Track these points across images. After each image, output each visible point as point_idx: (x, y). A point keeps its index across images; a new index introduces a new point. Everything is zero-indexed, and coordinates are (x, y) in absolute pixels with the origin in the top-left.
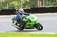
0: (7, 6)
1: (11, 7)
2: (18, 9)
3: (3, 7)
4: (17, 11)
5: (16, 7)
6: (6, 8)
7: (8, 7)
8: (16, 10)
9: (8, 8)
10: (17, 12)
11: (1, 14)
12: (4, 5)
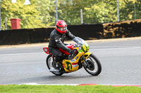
0: (80, 16)
2: (107, 24)
4: (106, 28)
5: (103, 18)
8: (103, 26)
9: (82, 23)
10: (106, 31)
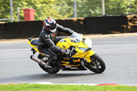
0: (101, 6)
1: (113, 9)
2: (132, 16)
3: (91, 11)
4: (131, 21)
5: (128, 9)
6: (98, 12)
7: (104, 11)
8: (127, 18)
9: (104, 14)
10: (130, 24)
11: (85, 30)
12: (92, 4)
